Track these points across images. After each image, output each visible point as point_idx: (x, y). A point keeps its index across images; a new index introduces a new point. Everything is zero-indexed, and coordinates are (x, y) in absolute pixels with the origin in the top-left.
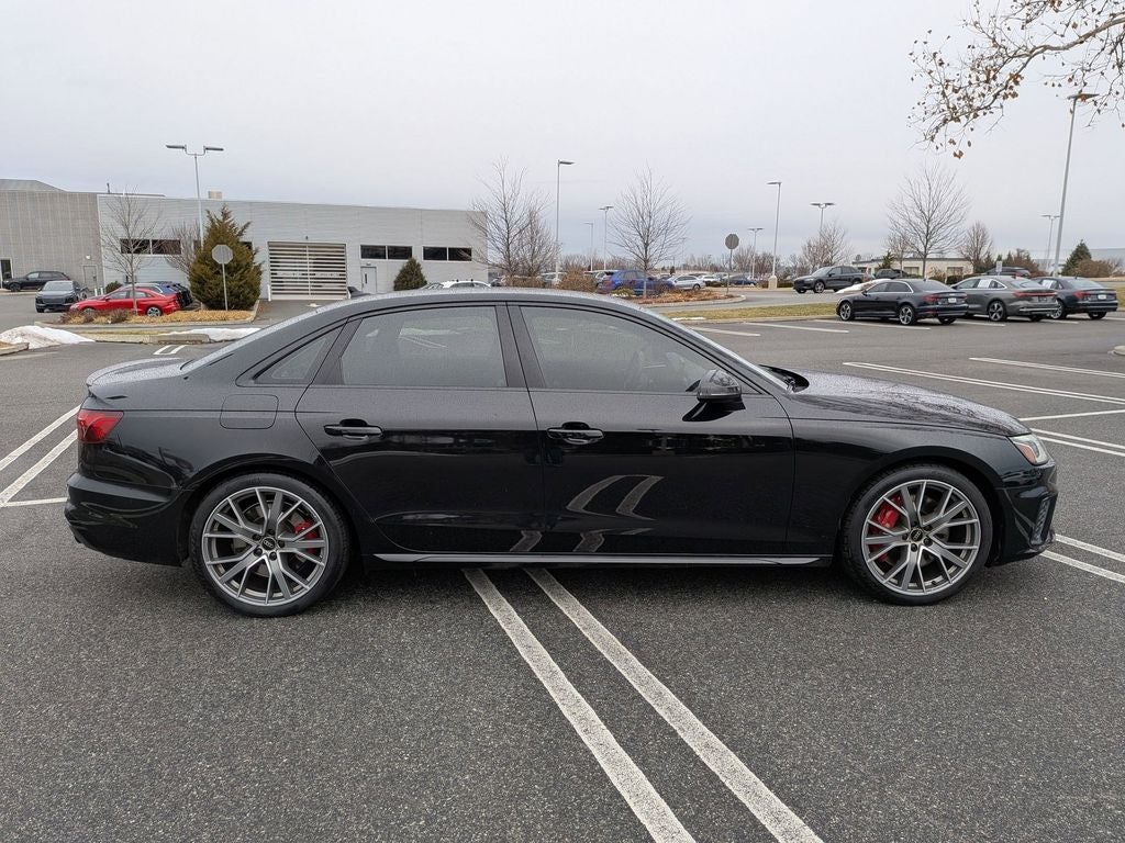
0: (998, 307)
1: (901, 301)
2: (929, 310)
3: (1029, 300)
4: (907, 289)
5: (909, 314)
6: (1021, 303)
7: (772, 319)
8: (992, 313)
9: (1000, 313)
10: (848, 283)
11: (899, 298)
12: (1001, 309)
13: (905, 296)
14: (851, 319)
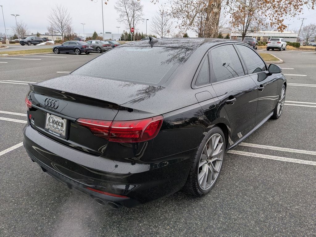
0: (99, 49)
1: (75, 48)
2: (84, 50)
3: (107, 47)
4: (76, 44)
5: (78, 51)
6: (105, 48)
7: (32, 54)
8: (98, 51)
9: (100, 51)
10: (38, 42)
11: (74, 47)
12: (100, 49)
13: (76, 46)
14: (59, 53)
